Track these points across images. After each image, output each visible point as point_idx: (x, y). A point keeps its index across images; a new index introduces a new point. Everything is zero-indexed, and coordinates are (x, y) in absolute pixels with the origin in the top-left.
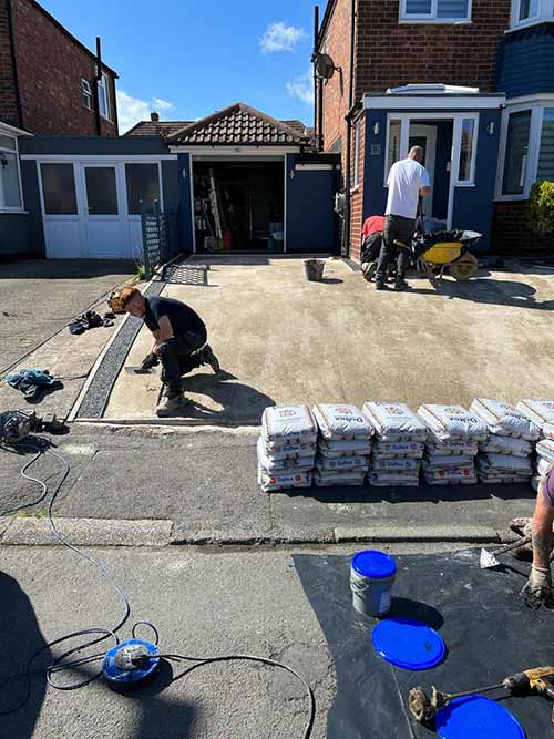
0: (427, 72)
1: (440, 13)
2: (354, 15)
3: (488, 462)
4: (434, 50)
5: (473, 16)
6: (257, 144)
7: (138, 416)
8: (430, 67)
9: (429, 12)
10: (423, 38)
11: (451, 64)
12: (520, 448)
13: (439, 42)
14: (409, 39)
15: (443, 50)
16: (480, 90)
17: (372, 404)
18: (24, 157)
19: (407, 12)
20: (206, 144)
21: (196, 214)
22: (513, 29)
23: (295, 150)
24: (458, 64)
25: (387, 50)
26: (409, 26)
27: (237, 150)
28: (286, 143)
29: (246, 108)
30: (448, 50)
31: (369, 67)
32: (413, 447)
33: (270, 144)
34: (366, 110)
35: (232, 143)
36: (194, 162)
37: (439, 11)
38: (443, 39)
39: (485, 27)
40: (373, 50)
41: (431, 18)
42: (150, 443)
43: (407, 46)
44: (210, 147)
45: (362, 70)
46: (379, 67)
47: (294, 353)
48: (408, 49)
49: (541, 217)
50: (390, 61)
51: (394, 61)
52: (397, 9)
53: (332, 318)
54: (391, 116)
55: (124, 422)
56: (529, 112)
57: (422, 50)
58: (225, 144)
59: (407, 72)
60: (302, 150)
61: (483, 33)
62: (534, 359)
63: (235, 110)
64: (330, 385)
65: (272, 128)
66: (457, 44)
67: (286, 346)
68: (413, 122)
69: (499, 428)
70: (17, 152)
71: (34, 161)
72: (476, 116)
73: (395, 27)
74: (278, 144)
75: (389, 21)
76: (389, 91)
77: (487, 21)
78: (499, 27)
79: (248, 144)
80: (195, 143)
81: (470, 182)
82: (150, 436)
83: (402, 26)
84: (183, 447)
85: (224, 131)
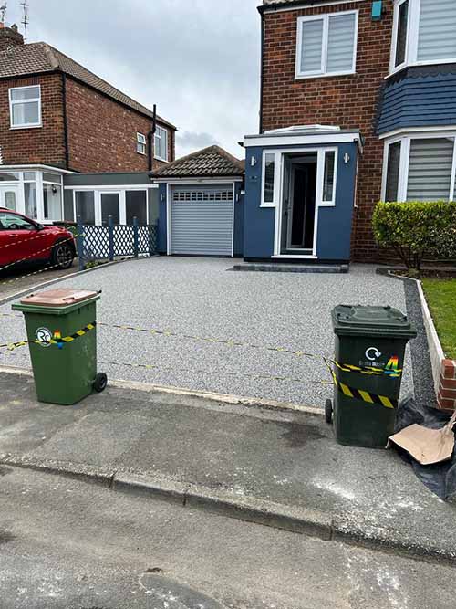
0: (318, 116)
1: (329, 68)
4: (324, 98)
5: (356, 68)
9: (320, 69)
10: (315, 89)
13: (328, 92)
15: (331, 97)
16: (341, 128)
18: (66, 187)
20: (176, 176)
22: (391, 74)
25: (285, 101)
26: (304, 81)
28: (232, 174)
30: (336, 97)
31: (272, 115)
34: (246, 147)
38: (331, 88)
39: (367, 76)
40: (275, 102)
41: (322, 72)
44: (178, 179)
46: (279, 114)
48: (302, 99)
50: (288, 109)
51: (292, 109)
52: (294, 69)
56: (399, 144)
57: (314, 99)
58: (189, 176)
59: (302, 117)
60: (243, 179)
61: (366, 81)
66: (343, 92)
70: (62, 184)
71: (71, 191)
72: (335, 149)
73: (293, 82)
74: (227, 175)
75: (287, 79)
77: (369, 71)
79: (204, 175)
81: (331, 204)
83: (298, 81)
85: (193, 166)
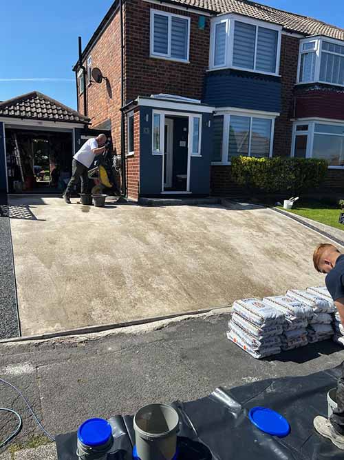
2: (122, 47)
3: (313, 330)
4: (170, 75)
5: (190, 59)
6: (54, 120)
7: (51, 330)
8: (168, 85)
9: (167, 53)
10: (164, 67)
11: (180, 85)
12: (326, 318)
13: (173, 71)
14: (156, 67)
15: (175, 76)
16: (201, 102)
17: (240, 301)
19: (155, 51)
20: (16, 117)
21: (8, 166)
22: (210, 70)
23: (81, 126)
24: (183, 85)
25: (144, 71)
26: (156, 59)
27: (40, 123)
28: (74, 121)
29: (42, 96)
30: (178, 77)
31: (134, 80)
32: (278, 328)
33: (64, 121)
34: (140, 106)
35: (37, 118)
36: (6, 129)
37: (172, 54)
38: (175, 70)
39: (197, 66)
40: (136, 70)
41: (168, 57)
42: (74, 351)
43: (155, 71)
44: (20, 119)
45: (130, 82)
46: (139, 81)
47: (139, 266)
48: (156, 73)
49: (240, 175)
50: (146, 78)
51: (148, 79)
53: (148, 238)
54: (155, 112)
55: (43, 338)
56: (222, 117)
57: (164, 74)
58: (31, 118)
59: (155, 86)
60: (85, 126)
61: (196, 70)
62: (273, 259)
63: (33, 96)
64: (176, 287)
65: (63, 111)
66: (182, 74)
67: (131, 260)
68: (166, 116)
69: (316, 308)
72: (200, 116)
73: (148, 58)
74: (69, 121)
75: (144, 54)
76: (152, 96)
77: (197, 63)
78: (203, 68)
79: (48, 119)
80: (8, 116)
81: (198, 155)
82: (71, 346)
83: (152, 59)
84: (104, 351)
85: (28, 109)
